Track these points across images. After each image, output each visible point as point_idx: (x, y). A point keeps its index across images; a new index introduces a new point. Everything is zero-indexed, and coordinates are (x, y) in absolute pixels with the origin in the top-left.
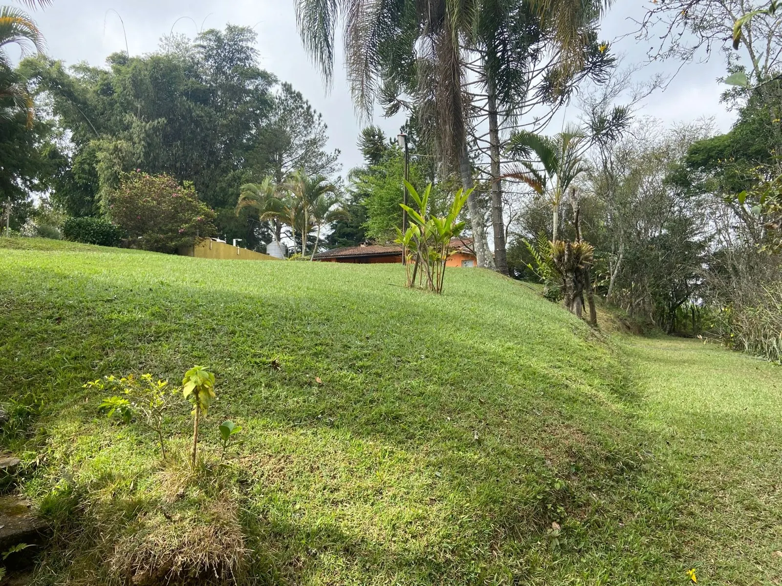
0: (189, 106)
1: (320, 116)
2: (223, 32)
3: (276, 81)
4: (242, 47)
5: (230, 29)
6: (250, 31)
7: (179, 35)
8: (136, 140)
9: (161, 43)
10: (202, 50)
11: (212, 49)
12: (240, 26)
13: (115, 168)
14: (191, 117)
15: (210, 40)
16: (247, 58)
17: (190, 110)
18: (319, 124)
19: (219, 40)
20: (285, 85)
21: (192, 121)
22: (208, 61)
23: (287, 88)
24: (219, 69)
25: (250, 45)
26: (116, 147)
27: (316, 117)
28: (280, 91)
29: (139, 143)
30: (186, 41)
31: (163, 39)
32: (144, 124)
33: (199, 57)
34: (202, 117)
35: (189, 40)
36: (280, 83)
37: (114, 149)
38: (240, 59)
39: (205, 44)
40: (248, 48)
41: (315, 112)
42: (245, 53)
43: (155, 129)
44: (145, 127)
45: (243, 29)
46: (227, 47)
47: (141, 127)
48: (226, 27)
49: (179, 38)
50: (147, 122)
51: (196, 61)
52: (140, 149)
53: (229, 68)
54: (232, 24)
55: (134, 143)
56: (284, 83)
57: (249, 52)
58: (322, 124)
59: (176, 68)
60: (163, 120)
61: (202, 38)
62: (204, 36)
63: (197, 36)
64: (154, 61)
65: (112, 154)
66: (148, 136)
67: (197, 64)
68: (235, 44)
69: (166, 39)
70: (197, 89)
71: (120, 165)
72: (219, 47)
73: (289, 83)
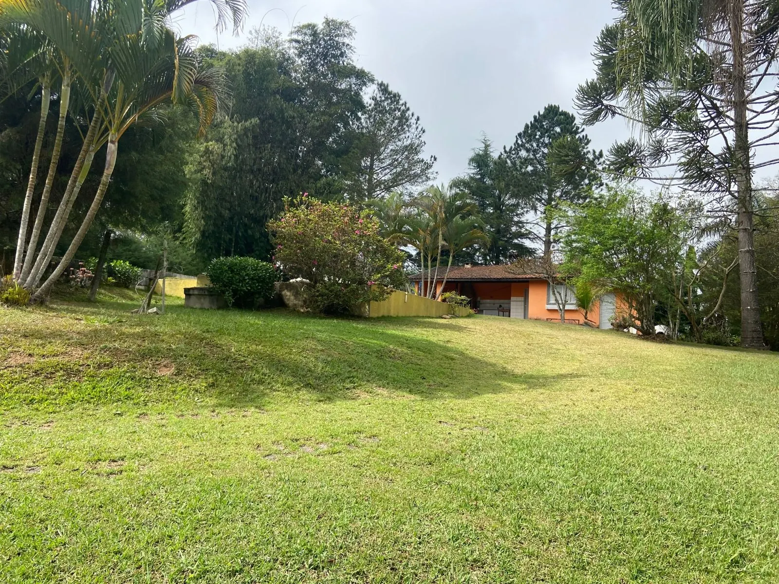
0: (282, 106)
1: (418, 119)
2: (320, 26)
3: (372, 81)
4: (338, 43)
5: (328, 23)
6: (347, 25)
7: (270, 29)
8: (228, 141)
9: (250, 36)
10: (297, 45)
11: (307, 44)
12: (339, 21)
13: (205, 172)
14: (283, 117)
15: (305, 34)
16: (342, 54)
17: (282, 110)
18: (417, 128)
19: (315, 34)
20: (381, 85)
21: (283, 123)
22: (301, 56)
23: (384, 88)
24: (312, 66)
25: (346, 41)
26: (207, 148)
27: (413, 121)
28: (376, 91)
29: (230, 145)
30: (277, 34)
31: (253, 32)
32: (236, 124)
33: (292, 52)
34: (294, 117)
35: (280, 33)
36: (376, 82)
37: (204, 151)
38: (334, 56)
39: (300, 38)
40: (343, 44)
41: (413, 115)
42: (340, 49)
43: (246, 130)
44: (237, 127)
45: (341, 24)
46: (322, 42)
47: (233, 128)
48: (324, 20)
49: (270, 32)
50: (238, 123)
51: (287, 56)
52: (230, 151)
53: (323, 65)
54: (330, 18)
55: (225, 145)
56: (380, 82)
57: (344, 49)
58: (419, 129)
59: (270, 64)
60: (255, 120)
61: (297, 32)
62: (299, 30)
63: (293, 30)
64: (249, 56)
65: (202, 156)
66: (239, 136)
67: (287, 60)
68: (330, 40)
69: (256, 32)
70: (288, 87)
71: (210, 169)
72: (314, 42)
73: (385, 82)
